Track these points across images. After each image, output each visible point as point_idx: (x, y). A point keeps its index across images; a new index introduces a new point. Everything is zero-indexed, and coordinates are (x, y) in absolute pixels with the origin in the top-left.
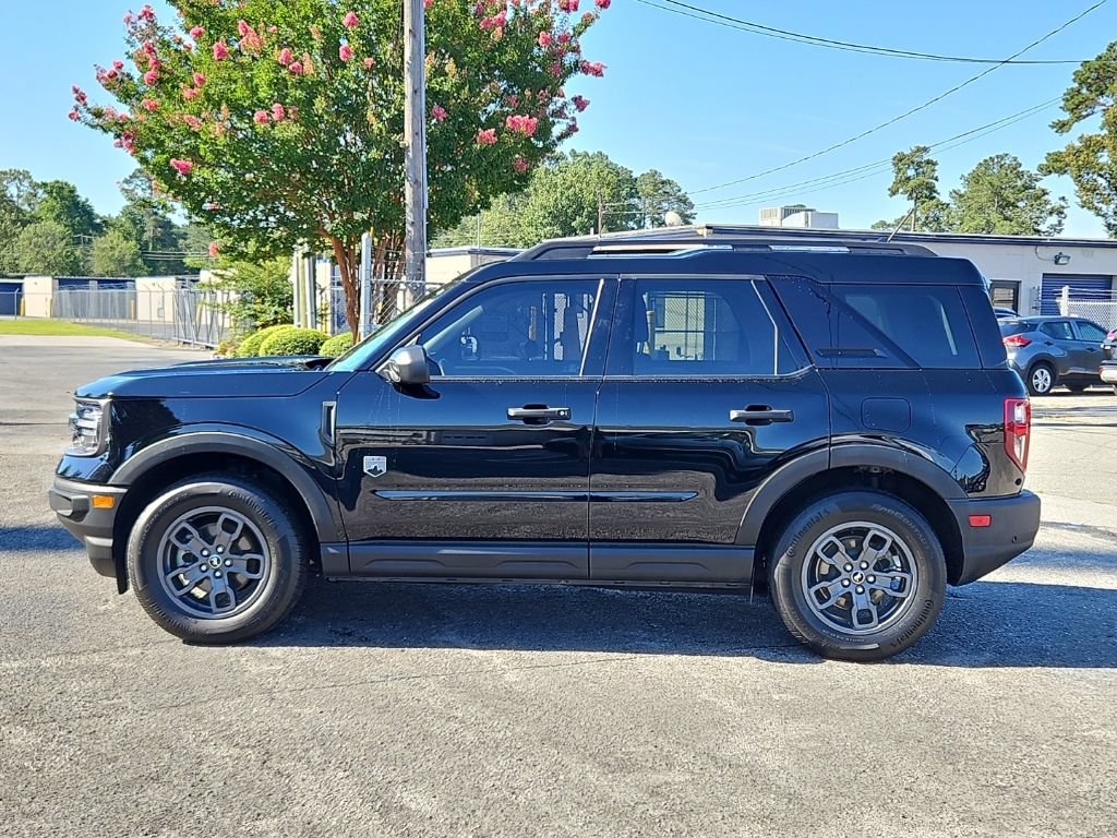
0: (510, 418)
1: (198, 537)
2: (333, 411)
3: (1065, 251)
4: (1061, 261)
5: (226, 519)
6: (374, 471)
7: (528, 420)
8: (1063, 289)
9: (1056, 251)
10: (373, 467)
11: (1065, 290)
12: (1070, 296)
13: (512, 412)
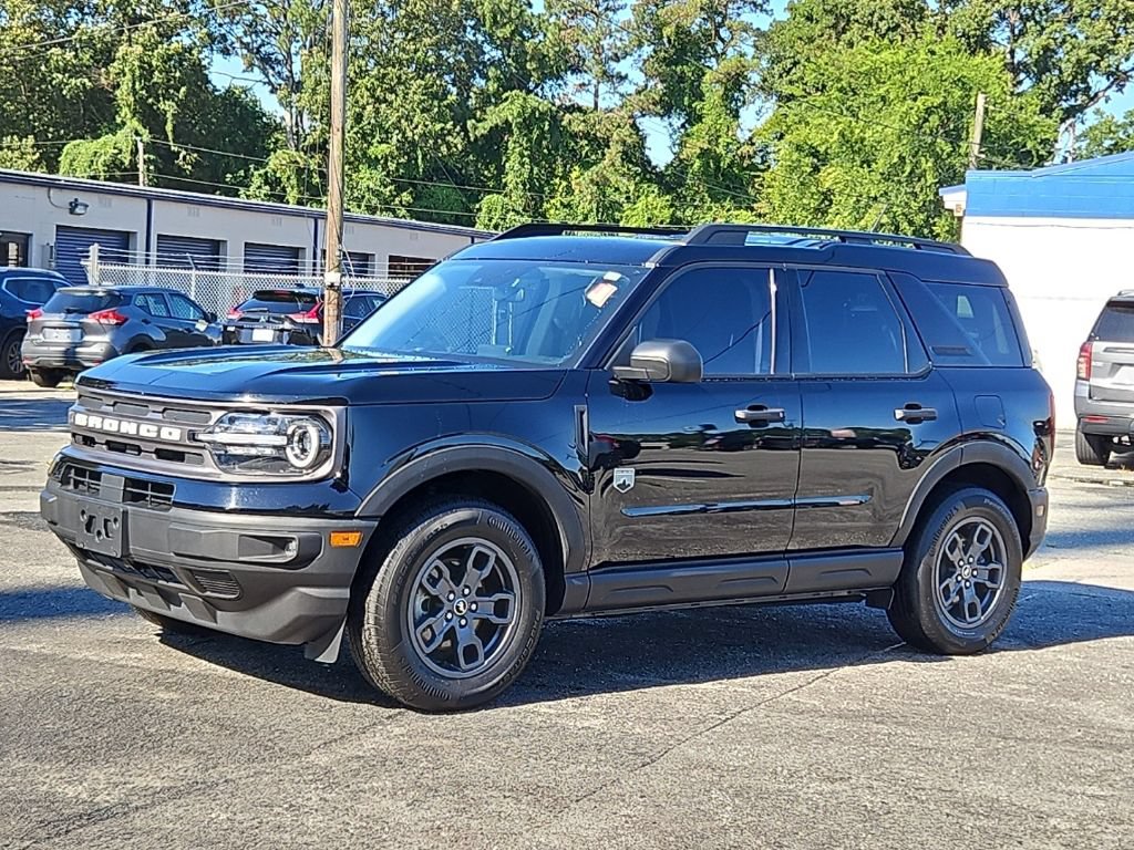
0: (738, 420)
1: (448, 578)
2: (585, 416)
3: (82, 197)
4: (78, 210)
5: (479, 553)
6: (623, 486)
7: (753, 422)
8: (91, 248)
9: (70, 196)
10: (621, 482)
11: (94, 250)
12: (100, 258)
13: (740, 414)
